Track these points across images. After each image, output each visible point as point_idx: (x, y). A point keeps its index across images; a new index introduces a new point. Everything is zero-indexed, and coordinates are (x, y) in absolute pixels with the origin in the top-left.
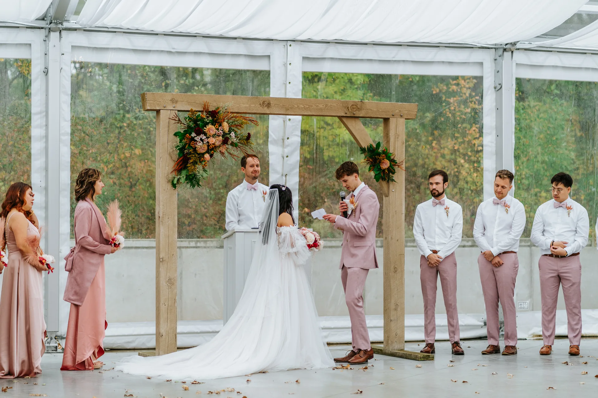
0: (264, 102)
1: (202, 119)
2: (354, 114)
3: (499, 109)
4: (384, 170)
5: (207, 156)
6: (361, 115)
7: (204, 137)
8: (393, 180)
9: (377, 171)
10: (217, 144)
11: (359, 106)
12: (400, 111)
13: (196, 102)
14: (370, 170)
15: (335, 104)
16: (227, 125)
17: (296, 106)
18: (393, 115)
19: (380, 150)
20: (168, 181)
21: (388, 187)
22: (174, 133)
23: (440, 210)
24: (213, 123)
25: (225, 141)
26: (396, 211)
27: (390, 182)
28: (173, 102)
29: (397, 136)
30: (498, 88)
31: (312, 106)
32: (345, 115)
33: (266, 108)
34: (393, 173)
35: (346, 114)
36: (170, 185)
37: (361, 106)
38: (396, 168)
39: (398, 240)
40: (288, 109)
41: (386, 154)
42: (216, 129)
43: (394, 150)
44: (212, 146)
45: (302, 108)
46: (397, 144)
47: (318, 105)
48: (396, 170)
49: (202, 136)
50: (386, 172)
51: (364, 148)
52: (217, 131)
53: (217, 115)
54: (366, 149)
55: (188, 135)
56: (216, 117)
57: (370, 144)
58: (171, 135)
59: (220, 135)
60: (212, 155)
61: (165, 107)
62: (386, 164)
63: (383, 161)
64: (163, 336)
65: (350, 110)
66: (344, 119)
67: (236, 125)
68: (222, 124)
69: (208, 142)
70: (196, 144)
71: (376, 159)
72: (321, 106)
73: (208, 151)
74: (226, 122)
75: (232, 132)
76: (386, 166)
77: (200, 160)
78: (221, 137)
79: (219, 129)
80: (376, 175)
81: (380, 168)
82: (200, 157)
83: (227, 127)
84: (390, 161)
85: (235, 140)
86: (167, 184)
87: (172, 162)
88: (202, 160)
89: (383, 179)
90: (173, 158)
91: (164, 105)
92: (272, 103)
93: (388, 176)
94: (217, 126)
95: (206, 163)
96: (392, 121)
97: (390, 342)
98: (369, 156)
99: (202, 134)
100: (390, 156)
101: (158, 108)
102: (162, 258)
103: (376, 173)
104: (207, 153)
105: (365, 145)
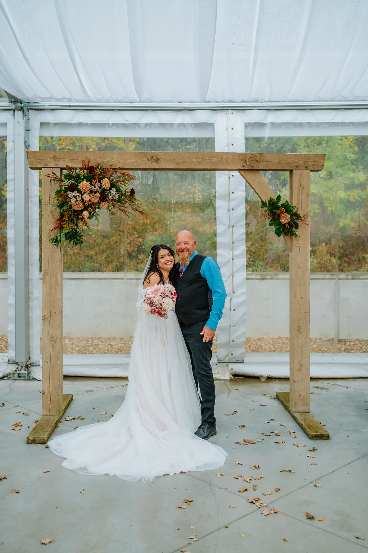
0: (152, 158)
2: (252, 167)
4: (284, 225)
6: (260, 168)
7: (78, 194)
8: (296, 235)
9: (277, 225)
10: (95, 200)
11: (258, 159)
12: (305, 162)
13: (80, 159)
14: (270, 225)
15: (231, 157)
16: (109, 182)
17: (188, 160)
18: (297, 167)
19: (281, 202)
20: (50, 240)
21: (292, 243)
22: (56, 191)
25: (103, 198)
26: (300, 267)
27: (294, 237)
28: (55, 160)
29: (302, 188)
31: (205, 160)
32: (242, 168)
33: (154, 163)
34: (297, 227)
35: (243, 166)
36: (51, 243)
37: (261, 158)
38: (299, 222)
39: (302, 298)
40: (179, 163)
41: (287, 208)
42: (92, 185)
43: (298, 203)
44: (89, 203)
45: (194, 162)
46: (301, 196)
47: (212, 158)
48: (299, 224)
49: (76, 193)
50: (287, 227)
51: (264, 202)
52: (93, 187)
53: (93, 171)
54: (267, 203)
55: (63, 192)
56: (92, 173)
57: (271, 198)
58: (53, 193)
59: (98, 192)
60: (92, 212)
61: (46, 165)
62: (286, 219)
63: (283, 215)
64: (46, 394)
65: (247, 162)
66: (242, 172)
67: (120, 181)
68: (102, 180)
69: (82, 199)
70: (70, 201)
71: (276, 213)
72: (215, 160)
73: (85, 208)
74: (107, 178)
75: (112, 189)
76: (286, 220)
77: (78, 217)
78: (99, 194)
79: (96, 185)
80: (276, 229)
81: (280, 222)
82: (78, 215)
83: (108, 183)
84: (291, 214)
85: (117, 196)
86: (49, 243)
87: (54, 220)
88: (80, 217)
89: (285, 234)
90: (55, 216)
91: (46, 163)
92: (161, 157)
93: (290, 231)
94: (94, 183)
95: (85, 220)
96: (296, 172)
97: (293, 404)
98: (269, 210)
99: (75, 191)
100: (291, 210)
101: (39, 166)
102: (44, 316)
103: (277, 228)
104: (85, 210)
105: (266, 199)
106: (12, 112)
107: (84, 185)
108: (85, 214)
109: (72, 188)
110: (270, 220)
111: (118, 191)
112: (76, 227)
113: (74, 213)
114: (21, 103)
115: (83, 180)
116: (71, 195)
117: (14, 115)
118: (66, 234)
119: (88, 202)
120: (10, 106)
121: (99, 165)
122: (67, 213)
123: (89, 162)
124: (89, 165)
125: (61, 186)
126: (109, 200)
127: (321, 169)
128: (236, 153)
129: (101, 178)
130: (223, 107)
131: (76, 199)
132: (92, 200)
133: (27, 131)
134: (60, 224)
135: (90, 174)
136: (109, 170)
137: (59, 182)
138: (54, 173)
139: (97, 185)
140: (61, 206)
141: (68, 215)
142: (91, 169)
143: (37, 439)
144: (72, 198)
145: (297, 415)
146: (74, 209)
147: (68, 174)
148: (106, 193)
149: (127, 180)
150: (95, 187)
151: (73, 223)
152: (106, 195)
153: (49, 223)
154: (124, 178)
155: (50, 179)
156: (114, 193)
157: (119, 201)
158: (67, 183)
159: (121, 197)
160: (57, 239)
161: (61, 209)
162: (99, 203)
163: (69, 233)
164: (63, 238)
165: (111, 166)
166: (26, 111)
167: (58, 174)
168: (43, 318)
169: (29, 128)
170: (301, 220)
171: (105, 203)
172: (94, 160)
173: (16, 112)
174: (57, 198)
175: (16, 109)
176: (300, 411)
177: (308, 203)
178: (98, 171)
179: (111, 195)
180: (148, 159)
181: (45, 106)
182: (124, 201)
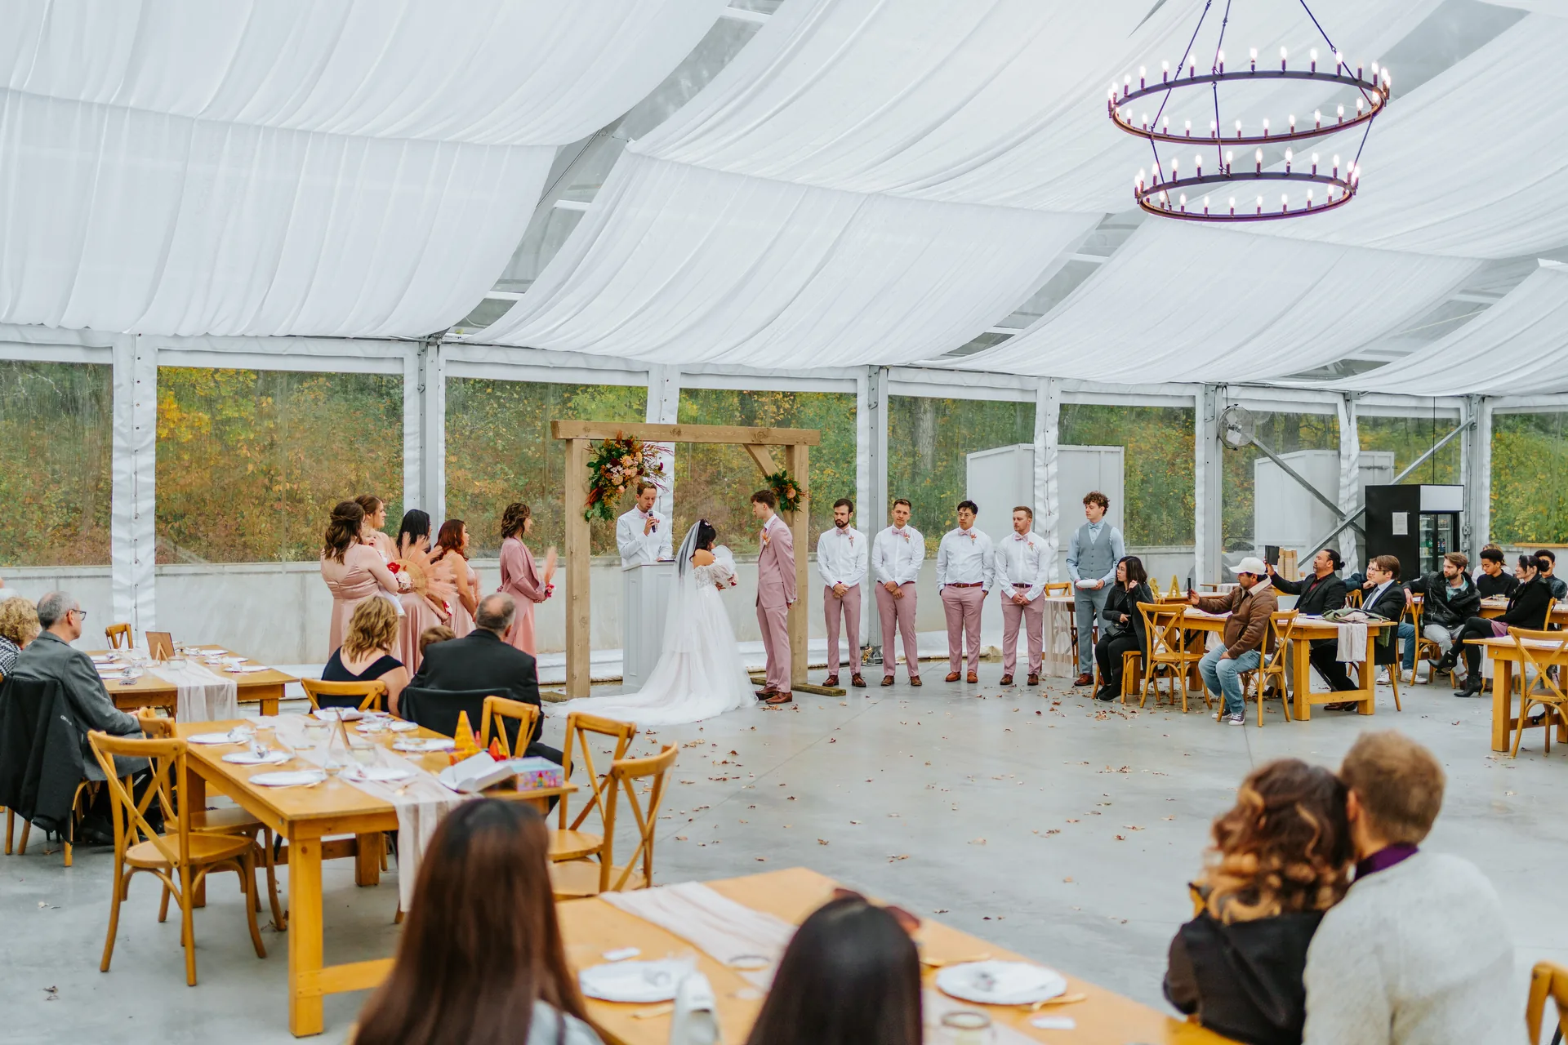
0: (674, 431)
1: (618, 450)
2: (761, 442)
3: (873, 428)
4: (790, 500)
5: (621, 488)
6: (767, 443)
7: (620, 469)
8: (797, 510)
11: (765, 434)
12: (803, 438)
15: (742, 432)
17: (706, 434)
18: (797, 443)
19: (786, 479)
20: (582, 514)
21: (793, 517)
22: (587, 464)
23: (844, 539)
24: (629, 453)
27: (795, 511)
28: (586, 431)
29: (801, 465)
30: (873, 407)
31: (720, 434)
32: (752, 443)
33: (676, 437)
34: (799, 500)
35: (753, 441)
36: (583, 519)
37: (767, 434)
38: (801, 497)
40: (698, 437)
41: (791, 483)
42: (632, 459)
43: (800, 479)
44: (628, 478)
45: (711, 436)
46: (801, 471)
47: (727, 432)
50: (792, 502)
51: (769, 476)
54: (771, 478)
56: (629, 447)
57: (776, 473)
61: (577, 436)
62: (792, 494)
63: (790, 490)
65: (757, 438)
66: (751, 447)
67: (648, 455)
69: (624, 474)
70: (613, 476)
71: (782, 488)
72: (729, 434)
73: (623, 483)
75: (644, 462)
76: (790, 496)
77: (614, 492)
78: (637, 468)
81: (787, 497)
84: (796, 490)
88: (617, 492)
89: (788, 508)
92: (681, 431)
93: (793, 508)
96: (797, 448)
99: (618, 465)
100: (795, 486)
101: (570, 437)
104: (621, 485)
105: (772, 474)
107: (627, 459)
109: (616, 463)
113: (613, 487)
117: (426, 351)
118: (602, 510)
123: (622, 435)
142: (628, 443)
144: (614, 473)
146: (613, 484)
147: (607, 446)
149: (655, 454)
160: (588, 514)
170: (802, 494)
173: (430, 347)
175: (430, 344)
177: (807, 478)
180: (671, 432)
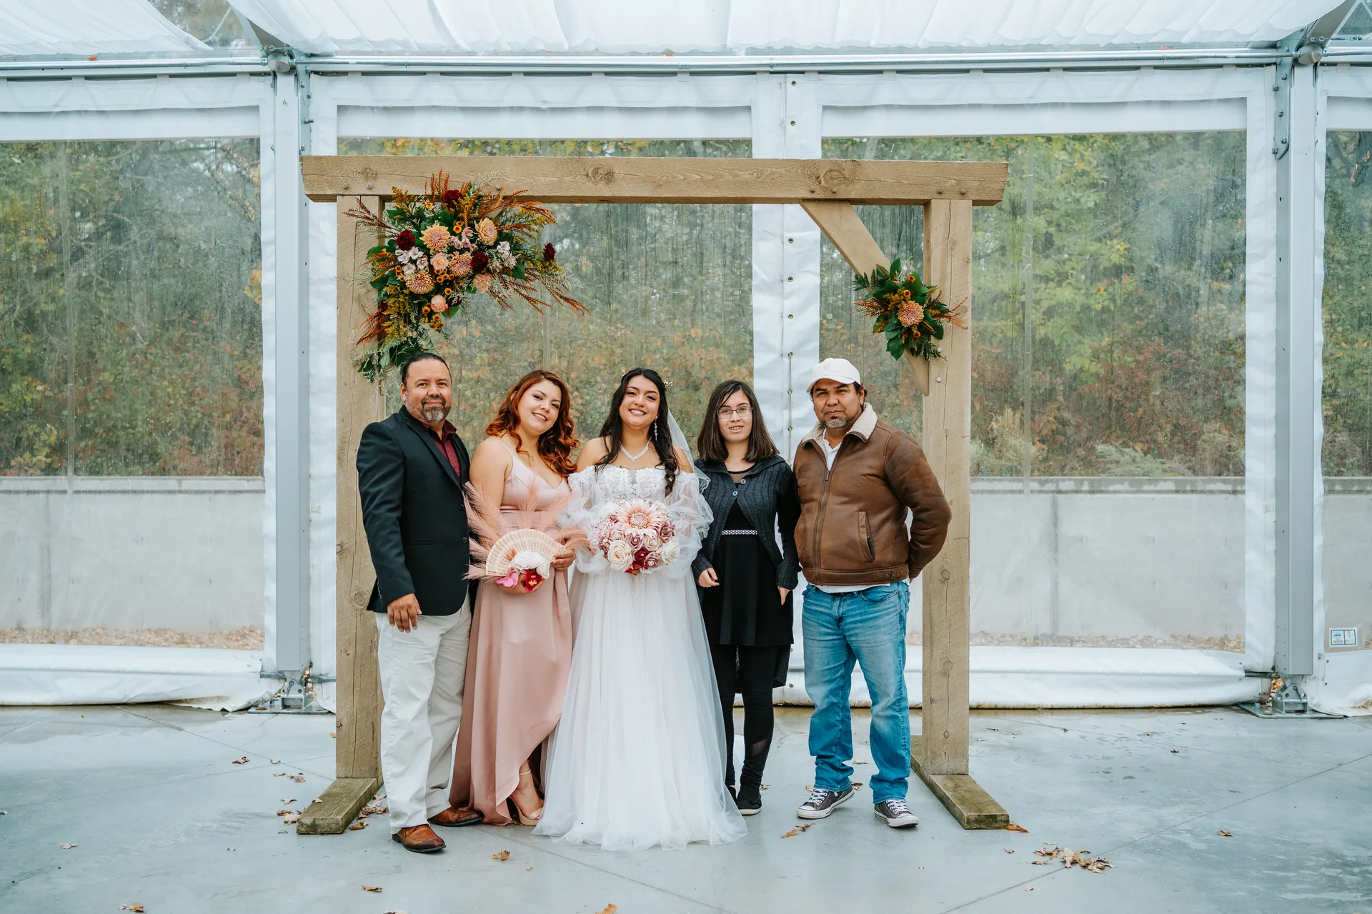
0: (596, 171)
2: (834, 193)
3: (1283, 199)
4: (909, 329)
6: (853, 195)
7: (419, 255)
8: (936, 354)
9: (893, 331)
10: (461, 270)
11: (846, 173)
12: (959, 182)
13: (426, 175)
14: (877, 329)
15: (783, 170)
16: (493, 227)
17: (682, 177)
18: (940, 193)
19: (901, 279)
20: (355, 364)
21: (927, 373)
22: (368, 249)
24: (448, 222)
25: (480, 264)
26: (946, 431)
27: (931, 359)
28: (367, 178)
29: (950, 244)
31: (721, 176)
32: (810, 196)
33: (602, 185)
34: (939, 334)
35: (813, 192)
36: (358, 373)
37: (854, 173)
38: (944, 322)
40: (661, 185)
41: (915, 290)
42: (453, 234)
43: (943, 279)
44: (445, 277)
45: (696, 181)
46: (949, 264)
47: (739, 172)
48: (944, 327)
49: (414, 253)
50: (917, 335)
51: (863, 276)
52: (456, 239)
53: (457, 201)
54: (870, 280)
55: (385, 250)
56: (454, 207)
57: (878, 266)
58: (363, 255)
59: (468, 250)
60: (453, 299)
61: (346, 189)
62: (913, 314)
63: (905, 306)
64: (344, 728)
65: (823, 182)
66: (811, 206)
67: (519, 226)
68: (478, 222)
69: (431, 267)
70: (403, 272)
71: (889, 302)
72: (746, 177)
73: (438, 289)
74: (491, 219)
75: (501, 243)
76: (913, 319)
77: (420, 311)
78: (469, 254)
79: (463, 234)
80: (891, 340)
81: (899, 323)
82: (420, 305)
83: (491, 229)
84: (925, 305)
85: (512, 262)
86: (352, 372)
87: (364, 318)
88: (426, 311)
89: (912, 351)
90: (366, 309)
91: (345, 185)
92: (616, 170)
93: (923, 344)
94: (457, 229)
95: (437, 318)
96: (938, 207)
97: (929, 753)
98: (874, 295)
99: (413, 248)
100: (925, 295)
101: (329, 192)
102: (340, 545)
103: (891, 337)
104: (436, 294)
105: (866, 269)
106: (270, 78)
107: (434, 233)
108: (438, 302)
109: (406, 241)
110: (875, 319)
111: (515, 248)
112: (415, 334)
113: (412, 300)
114: (292, 57)
115: (432, 221)
116: (403, 256)
117: (274, 85)
118: (392, 351)
119: (443, 274)
120: (265, 64)
121: (471, 187)
122: (394, 300)
123: (446, 182)
124: (446, 188)
125: (381, 237)
126: (495, 271)
127: (996, 198)
128: (796, 160)
129: (475, 218)
130: (771, 66)
131: (416, 266)
132: (453, 269)
133: (305, 123)
134: (379, 326)
135: (449, 208)
136: (496, 200)
137: (375, 228)
138: (363, 207)
139: (467, 233)
140: (380, 283)
141: (397, 305)
142: (451, 198)
143: (321, 822)
144: (404, 265)
145: (938, 780)
146: (410, 292)
147: (398, 208)
148: (487, 253)
149: (536, 224)
150: (460, 239)
151: (410, 322)
152: (486, 258)
153: (352, 325)
154: (530, 219)
155: (356, 220)
156: (507, 253)
157: (516, 272)
158: (394, 231)
159: (523, 263)
160: (370, 362)
161: (380, 290)
162: (472, 277)
163: (400, 347)
164: (385, 361)
165: (499, 190)
166: (302, 77)
167: (374, 210)
168: (339, 548)
169: (311, 119)
170: (949, 317)
171: (483, 276)
172: (459, 176)
173: (280, 79)
174: (370, 264)
175: (278, 71)
176: (945, 771)
177: (967, 279)
178: (467, 202)
179: (498, 258)
180: (587, 175)
181: (348, 63)
182: (530, 274)
